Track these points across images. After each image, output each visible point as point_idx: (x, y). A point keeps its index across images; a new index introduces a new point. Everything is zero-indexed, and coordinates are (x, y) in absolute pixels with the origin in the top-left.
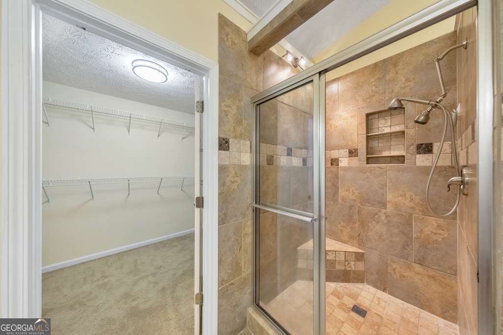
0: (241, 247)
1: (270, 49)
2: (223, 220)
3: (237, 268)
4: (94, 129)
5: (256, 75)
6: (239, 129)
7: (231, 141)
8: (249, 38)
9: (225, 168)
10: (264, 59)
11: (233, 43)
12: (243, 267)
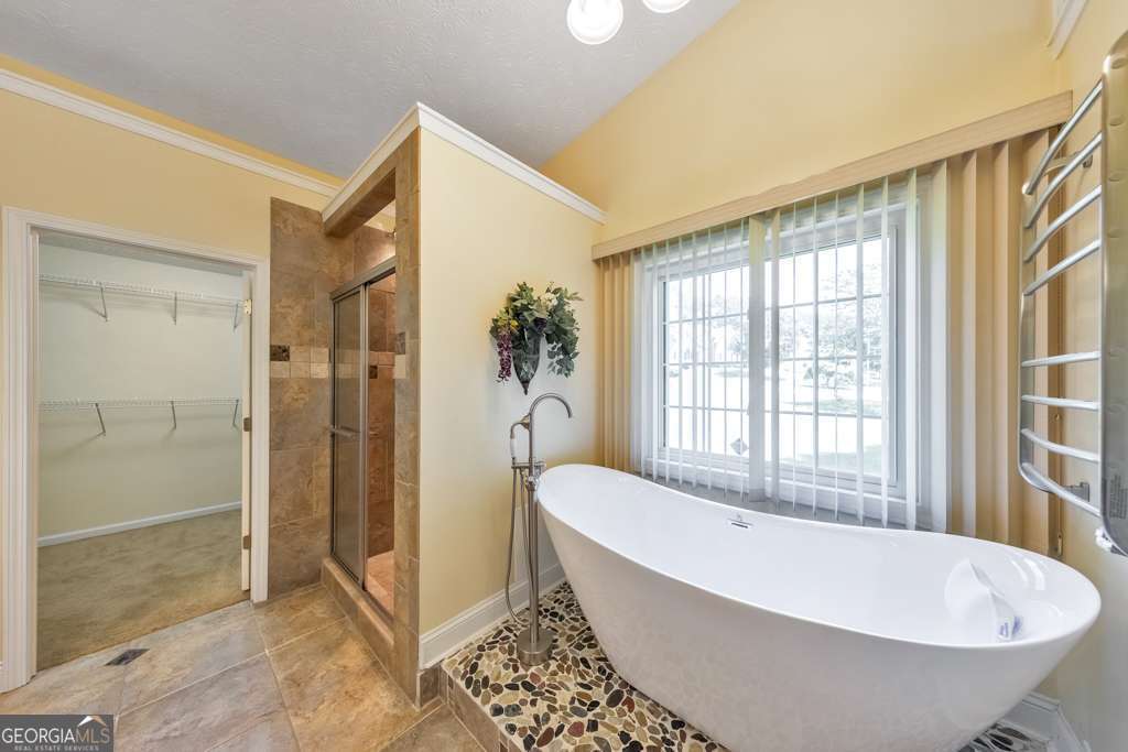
0: (311, 481)
1: (366, 224)
2: (276, 445)
3: (303, 506)
4: (105, 316)
5: (341, 262)
6: (307, 335)
7: (292, 349)
8: (325, 218)
9: (282, 382)
10: (357, 240)
11: (297, 230)
12: (315, 506)
